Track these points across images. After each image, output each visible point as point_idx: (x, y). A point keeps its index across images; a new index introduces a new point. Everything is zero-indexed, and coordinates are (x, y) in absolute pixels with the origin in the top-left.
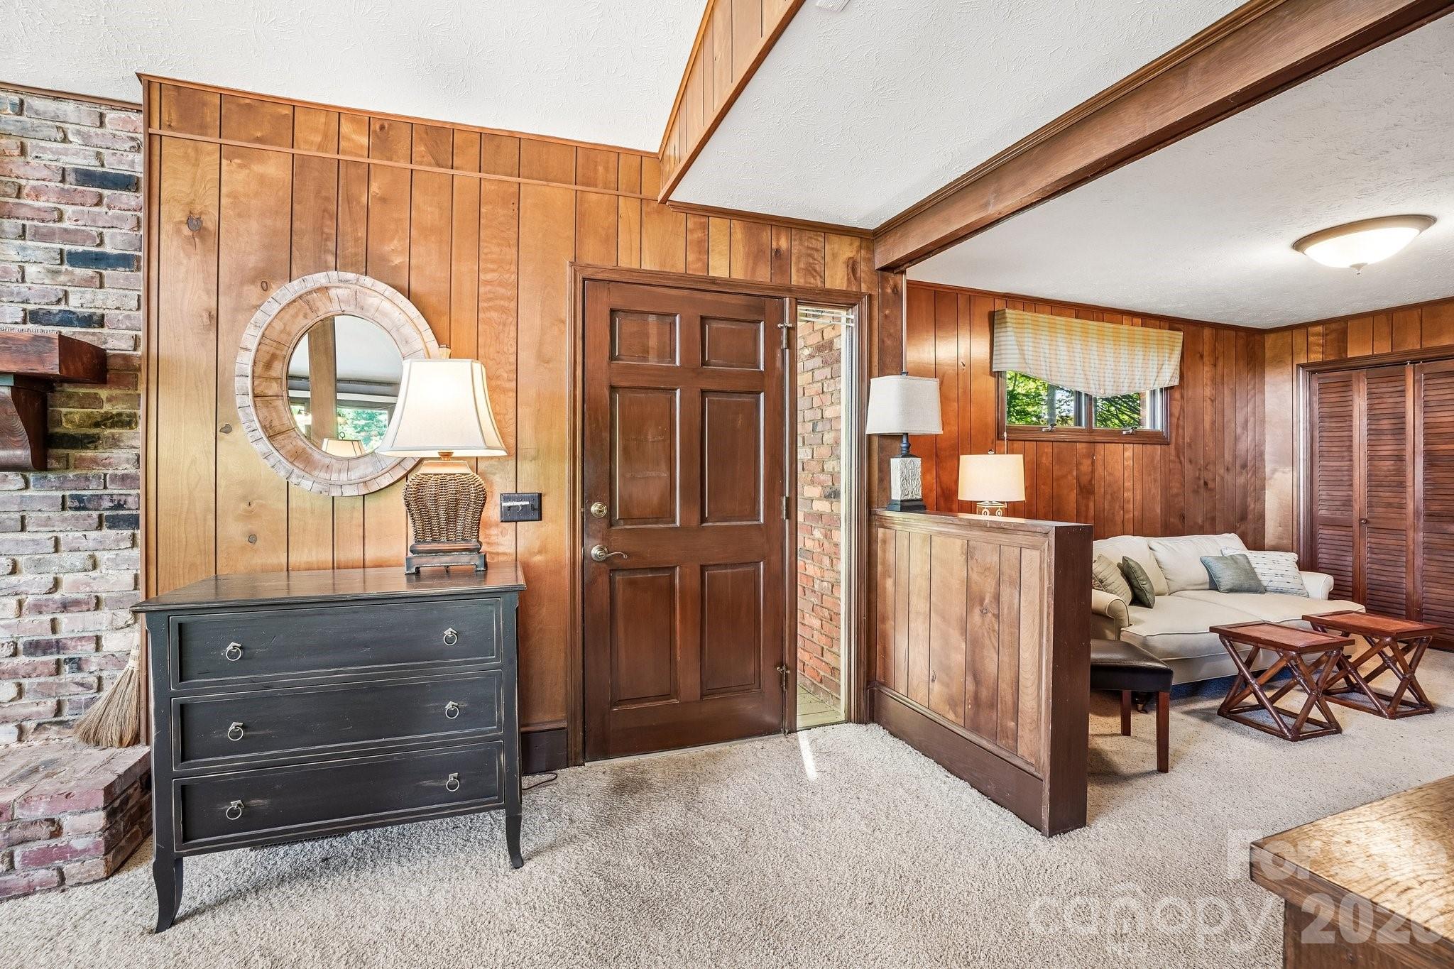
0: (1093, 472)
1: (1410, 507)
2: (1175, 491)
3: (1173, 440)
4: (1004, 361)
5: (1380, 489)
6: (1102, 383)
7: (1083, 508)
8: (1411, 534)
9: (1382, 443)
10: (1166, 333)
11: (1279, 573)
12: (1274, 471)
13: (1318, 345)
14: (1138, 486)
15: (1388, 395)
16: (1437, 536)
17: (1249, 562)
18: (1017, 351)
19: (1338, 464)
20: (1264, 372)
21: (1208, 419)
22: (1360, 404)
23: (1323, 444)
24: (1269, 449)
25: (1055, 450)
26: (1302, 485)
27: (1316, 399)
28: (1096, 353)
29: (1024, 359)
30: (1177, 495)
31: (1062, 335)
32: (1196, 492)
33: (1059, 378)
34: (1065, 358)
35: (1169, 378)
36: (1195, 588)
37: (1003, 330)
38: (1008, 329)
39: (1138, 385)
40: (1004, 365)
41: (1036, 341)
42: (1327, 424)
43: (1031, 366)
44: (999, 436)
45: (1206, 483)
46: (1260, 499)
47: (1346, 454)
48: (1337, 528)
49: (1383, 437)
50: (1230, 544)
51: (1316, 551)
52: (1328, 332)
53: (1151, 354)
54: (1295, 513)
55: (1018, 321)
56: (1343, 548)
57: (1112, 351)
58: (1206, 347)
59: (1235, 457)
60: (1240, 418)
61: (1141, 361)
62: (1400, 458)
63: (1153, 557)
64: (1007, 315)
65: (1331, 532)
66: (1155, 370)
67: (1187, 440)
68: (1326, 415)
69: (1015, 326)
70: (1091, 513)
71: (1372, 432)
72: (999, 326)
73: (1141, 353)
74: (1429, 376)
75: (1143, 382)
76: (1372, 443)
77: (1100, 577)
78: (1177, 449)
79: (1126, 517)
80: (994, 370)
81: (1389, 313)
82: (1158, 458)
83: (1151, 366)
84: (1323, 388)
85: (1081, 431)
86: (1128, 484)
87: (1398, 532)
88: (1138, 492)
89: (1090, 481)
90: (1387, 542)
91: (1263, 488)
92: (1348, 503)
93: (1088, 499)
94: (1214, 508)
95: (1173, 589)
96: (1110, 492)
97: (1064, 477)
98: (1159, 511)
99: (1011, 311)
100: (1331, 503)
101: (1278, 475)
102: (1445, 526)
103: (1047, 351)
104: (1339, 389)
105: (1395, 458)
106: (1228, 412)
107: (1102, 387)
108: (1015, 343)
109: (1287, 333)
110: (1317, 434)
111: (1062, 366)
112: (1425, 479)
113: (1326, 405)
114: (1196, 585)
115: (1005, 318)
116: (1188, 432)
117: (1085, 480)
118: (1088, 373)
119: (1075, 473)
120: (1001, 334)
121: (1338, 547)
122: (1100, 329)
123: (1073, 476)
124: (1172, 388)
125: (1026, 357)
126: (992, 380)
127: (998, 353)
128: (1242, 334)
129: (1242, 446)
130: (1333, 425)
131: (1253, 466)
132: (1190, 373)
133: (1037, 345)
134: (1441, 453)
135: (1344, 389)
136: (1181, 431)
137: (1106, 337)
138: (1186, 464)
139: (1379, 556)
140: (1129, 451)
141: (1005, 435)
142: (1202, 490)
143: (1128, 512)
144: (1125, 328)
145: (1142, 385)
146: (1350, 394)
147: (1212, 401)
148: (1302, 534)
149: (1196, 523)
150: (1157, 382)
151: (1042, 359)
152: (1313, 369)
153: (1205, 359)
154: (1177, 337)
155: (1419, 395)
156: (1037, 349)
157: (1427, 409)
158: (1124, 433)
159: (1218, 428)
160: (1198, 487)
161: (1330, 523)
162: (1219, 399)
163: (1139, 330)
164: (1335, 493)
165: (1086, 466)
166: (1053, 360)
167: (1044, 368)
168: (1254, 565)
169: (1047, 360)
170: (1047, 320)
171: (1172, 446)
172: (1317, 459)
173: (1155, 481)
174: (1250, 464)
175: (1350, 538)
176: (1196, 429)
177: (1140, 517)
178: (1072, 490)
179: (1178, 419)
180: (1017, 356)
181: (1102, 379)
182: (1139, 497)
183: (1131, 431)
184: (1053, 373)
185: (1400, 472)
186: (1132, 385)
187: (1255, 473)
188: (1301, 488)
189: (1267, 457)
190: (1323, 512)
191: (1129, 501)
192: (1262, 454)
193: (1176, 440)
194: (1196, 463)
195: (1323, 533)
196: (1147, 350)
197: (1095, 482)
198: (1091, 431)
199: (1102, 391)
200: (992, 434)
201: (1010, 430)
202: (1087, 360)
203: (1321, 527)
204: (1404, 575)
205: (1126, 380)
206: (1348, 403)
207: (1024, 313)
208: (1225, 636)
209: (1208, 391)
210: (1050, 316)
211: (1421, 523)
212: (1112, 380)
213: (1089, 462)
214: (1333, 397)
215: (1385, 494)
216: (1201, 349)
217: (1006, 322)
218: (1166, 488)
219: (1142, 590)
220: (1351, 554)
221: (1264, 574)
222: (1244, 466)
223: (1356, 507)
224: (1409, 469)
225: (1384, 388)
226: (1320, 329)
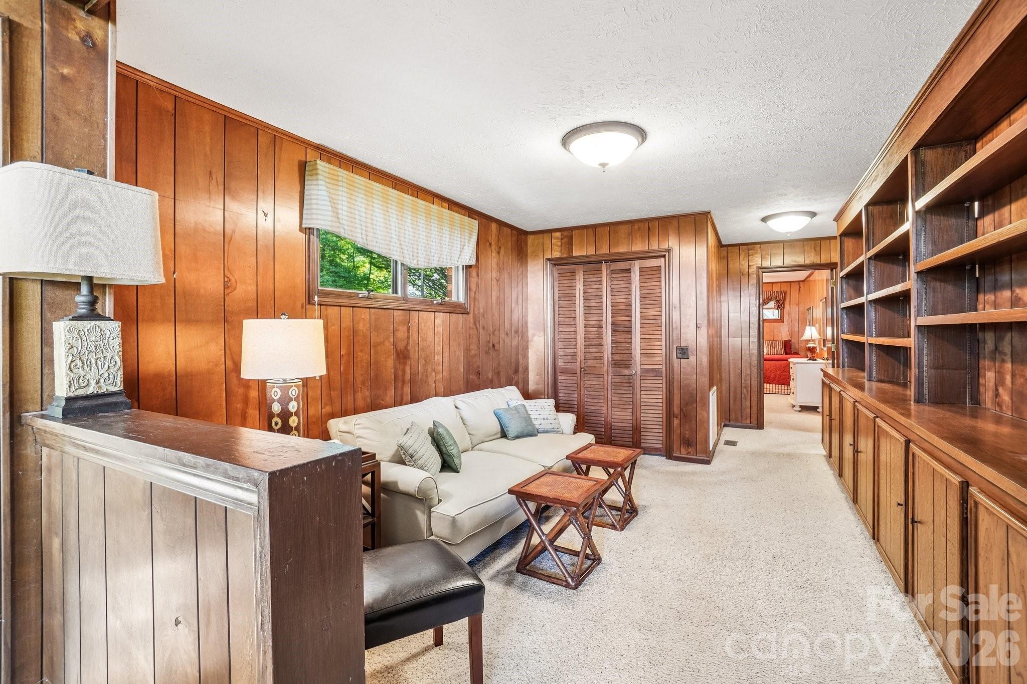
0: (408, 338)
1: (605, 359)
2: (473, 352)
3: (472, 310)
4: (314, 216)
5: (591, 347)
6: (415, 254)
7: (400, 373)
8: (606, 376)
9: (591, 315)
10: (466, 219)
11: (545, 417)
12: (534, 335)
13: (557, 246)
14: (446, 350)
15: (593, 283)
16: (618, 377)
17: (526, 411)
18: (330, 208)
19: (568, 330)
20: (526, 263)
21: (494, 294)
22: (580, 288)
23: (560, 316)
24: (530, 319)
25: (373, 318)
26: (549, 345)
27: (556, 284)
28: (410, 225)
29: (338, 218)
30: (475, 356)
31: (378, 202)
32: (487, 353)
33: (375, 244)
34: (382, 225)
35: (468, 258)
36: (492, 438)
37: (315, 182)
38: (320, 182)
39: (445, 260)
40: (314, 221)
41: (351, 201)
42: (562, 302)
43: (346, 227)
44: (309, 300)
45: (494, 346)
46: (526, 356)
47: (573, 323)
48: (569, 375)
49: (592, 312)
50: (510, 395)
51: (558, 391)
52: (562, 237)
53: (455, 235)
54: (546, 366)
55: (331, 176)
56: (572, 388)
57: (424, 226)
58: (493, 236)
59: (511, 325)
60: (514, 295)
61: (448, 240)
62: (600, 326)
63: (458, 415)
64: (319, 167)
65: (566, 378)
66: (459, 249)
67: (481, 311)
68: (562, 295)
69: (327, 180)
70: (408, 377)
71: (586, 308)
72: (310, 178)
73: (448, 232)
74: (614, 272)
75: (449, 258)
76: (587, 315)
77: (410, 451)
78: (474, 318)
79: (437, 378)
80: (304, 226)
81: (594, 227)
82: (461, 325)
83: (455, 245)
84: (561, 275)
85: (397, 299)
86: (439, 348)
87: (599, 375)
88: (447, 355)
89: (406, 346)
90: (594, 383)
91: (527, 348)
92: (574, 357)
93: (405, 364)
94: (499, 364)
95: (475, 442)
96: (423, 356)
97: (383, 343)
98: (462, 370)
99: (323, 164)
100: (566, 357)
101: (535, 338)
102: (622, 370)
103: (363, 215)
104: (567, 278)
105: (598, 326)
106: (507, 290)
107: (415, 258)
108: (327, 198)
109: (540, 236)
110: (557, 309)
111: (378, 232)
112: (612, 340)
113: (561, 289)
114: (491, 436)
115: (317, 169)
116: (482, 304)
117: (401, 345)
118: (403, 243)
119: (392, 340)
120: (313, 187)
121: (569, 388)
122: (414, 203)
123: (390, 342)
124: (470, 266)
125: (340, 216)
126: (302, 236)
127: (309, 207)
128: (515, 232)
129: (515, 317)
130: (566, 302)
131: (521, 332)
132: (482, 256)
133: (352, 206)
134: (619, 323)
135: (570, 278)
136: (477, 303)
137: (419, 213)
138: (481, 330)
139: (591, 393)
140: (439, 319)
141: (316, 299)
142: (491, 351)
143: (439, 373)
144: (435, 208)
145: (448, 261)
146: (574, 281)
147: (497, 280)
148: (550, 380)
149: (488, 378)
150: (460, 260)
151: (357, 221)
152: (556, 263)
153: (493, 247)
154: (474, 224)
155: (609, 284)
156: (353, 211)
157: (613, 294)
158: (435, 302)
159: (501, 302)
160: (489, 349)
161: (565, 372)
162: (501, 280)
163: (446, 212)
164: (567, 350)
165: (402, 334)
166: (368, 225)
167: (359, 231)
168: (530, 412)
169: (363, 224)
170: (363, 183)
171: (471, 315)
172: (557, 326)
173: (459, 344)
174: (520, 330)
175: (575, 382)
176: (487, 302)
177: (448, 377)
178: (389, 356)
179: (475, 293)
180: (330, 213)
181: (415, 250)
182: (447, 359)
183: (440, 301)
184: (369, 238)
185: (600, 335)
186: (441, 260)
187: (522, 337)
188: (549, 347)
189: (529, 325)
190: (561, 364)
191: (439, 364)
192: (526, 323)
193: (474, 310)
194: (487, 330)
195: (562, 378)
196: (453, 231)
197: (410, 347)
198: (405, 299)
199: (415, 262)
200: (302, 299)
201: (322, 294)
202: (402, 231)
203: (560, 374)
204: (603, 405)
205: (436, 255)
206: (572, 287)
207: (340, 170)
208: (521, 497)
209: (494, 274)
210: (368, 181)
211: (610, 370)
212: (424, 253)
213: (405, 328)
214: (565, 283)
215: (593, 350)
216: (490, 239)
217: (317, 174)
218: (467, 350)
219: (450, 456)
220: (576, 392)
221: (536, 419)
222: (517, 332)
223: (579, 359)
224: (605, 333)
225: (592, 278)
226: (558, 234)
